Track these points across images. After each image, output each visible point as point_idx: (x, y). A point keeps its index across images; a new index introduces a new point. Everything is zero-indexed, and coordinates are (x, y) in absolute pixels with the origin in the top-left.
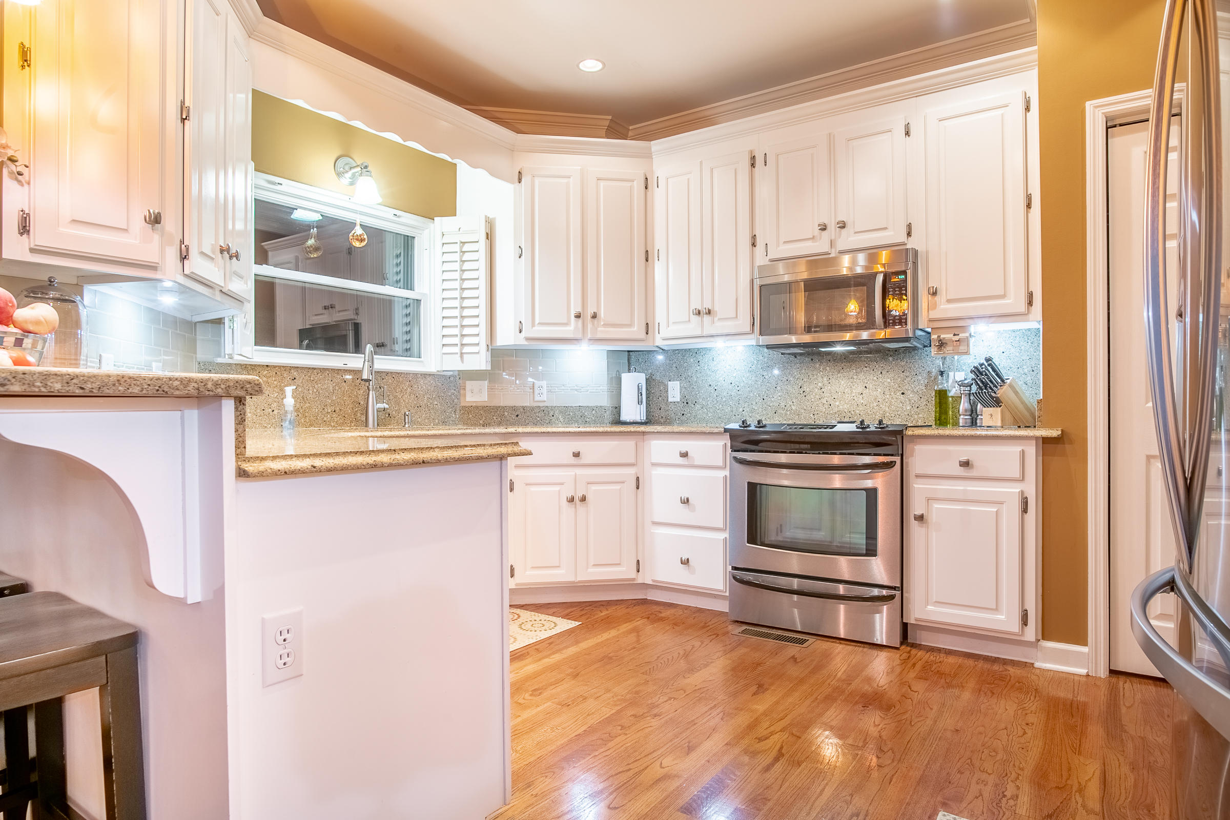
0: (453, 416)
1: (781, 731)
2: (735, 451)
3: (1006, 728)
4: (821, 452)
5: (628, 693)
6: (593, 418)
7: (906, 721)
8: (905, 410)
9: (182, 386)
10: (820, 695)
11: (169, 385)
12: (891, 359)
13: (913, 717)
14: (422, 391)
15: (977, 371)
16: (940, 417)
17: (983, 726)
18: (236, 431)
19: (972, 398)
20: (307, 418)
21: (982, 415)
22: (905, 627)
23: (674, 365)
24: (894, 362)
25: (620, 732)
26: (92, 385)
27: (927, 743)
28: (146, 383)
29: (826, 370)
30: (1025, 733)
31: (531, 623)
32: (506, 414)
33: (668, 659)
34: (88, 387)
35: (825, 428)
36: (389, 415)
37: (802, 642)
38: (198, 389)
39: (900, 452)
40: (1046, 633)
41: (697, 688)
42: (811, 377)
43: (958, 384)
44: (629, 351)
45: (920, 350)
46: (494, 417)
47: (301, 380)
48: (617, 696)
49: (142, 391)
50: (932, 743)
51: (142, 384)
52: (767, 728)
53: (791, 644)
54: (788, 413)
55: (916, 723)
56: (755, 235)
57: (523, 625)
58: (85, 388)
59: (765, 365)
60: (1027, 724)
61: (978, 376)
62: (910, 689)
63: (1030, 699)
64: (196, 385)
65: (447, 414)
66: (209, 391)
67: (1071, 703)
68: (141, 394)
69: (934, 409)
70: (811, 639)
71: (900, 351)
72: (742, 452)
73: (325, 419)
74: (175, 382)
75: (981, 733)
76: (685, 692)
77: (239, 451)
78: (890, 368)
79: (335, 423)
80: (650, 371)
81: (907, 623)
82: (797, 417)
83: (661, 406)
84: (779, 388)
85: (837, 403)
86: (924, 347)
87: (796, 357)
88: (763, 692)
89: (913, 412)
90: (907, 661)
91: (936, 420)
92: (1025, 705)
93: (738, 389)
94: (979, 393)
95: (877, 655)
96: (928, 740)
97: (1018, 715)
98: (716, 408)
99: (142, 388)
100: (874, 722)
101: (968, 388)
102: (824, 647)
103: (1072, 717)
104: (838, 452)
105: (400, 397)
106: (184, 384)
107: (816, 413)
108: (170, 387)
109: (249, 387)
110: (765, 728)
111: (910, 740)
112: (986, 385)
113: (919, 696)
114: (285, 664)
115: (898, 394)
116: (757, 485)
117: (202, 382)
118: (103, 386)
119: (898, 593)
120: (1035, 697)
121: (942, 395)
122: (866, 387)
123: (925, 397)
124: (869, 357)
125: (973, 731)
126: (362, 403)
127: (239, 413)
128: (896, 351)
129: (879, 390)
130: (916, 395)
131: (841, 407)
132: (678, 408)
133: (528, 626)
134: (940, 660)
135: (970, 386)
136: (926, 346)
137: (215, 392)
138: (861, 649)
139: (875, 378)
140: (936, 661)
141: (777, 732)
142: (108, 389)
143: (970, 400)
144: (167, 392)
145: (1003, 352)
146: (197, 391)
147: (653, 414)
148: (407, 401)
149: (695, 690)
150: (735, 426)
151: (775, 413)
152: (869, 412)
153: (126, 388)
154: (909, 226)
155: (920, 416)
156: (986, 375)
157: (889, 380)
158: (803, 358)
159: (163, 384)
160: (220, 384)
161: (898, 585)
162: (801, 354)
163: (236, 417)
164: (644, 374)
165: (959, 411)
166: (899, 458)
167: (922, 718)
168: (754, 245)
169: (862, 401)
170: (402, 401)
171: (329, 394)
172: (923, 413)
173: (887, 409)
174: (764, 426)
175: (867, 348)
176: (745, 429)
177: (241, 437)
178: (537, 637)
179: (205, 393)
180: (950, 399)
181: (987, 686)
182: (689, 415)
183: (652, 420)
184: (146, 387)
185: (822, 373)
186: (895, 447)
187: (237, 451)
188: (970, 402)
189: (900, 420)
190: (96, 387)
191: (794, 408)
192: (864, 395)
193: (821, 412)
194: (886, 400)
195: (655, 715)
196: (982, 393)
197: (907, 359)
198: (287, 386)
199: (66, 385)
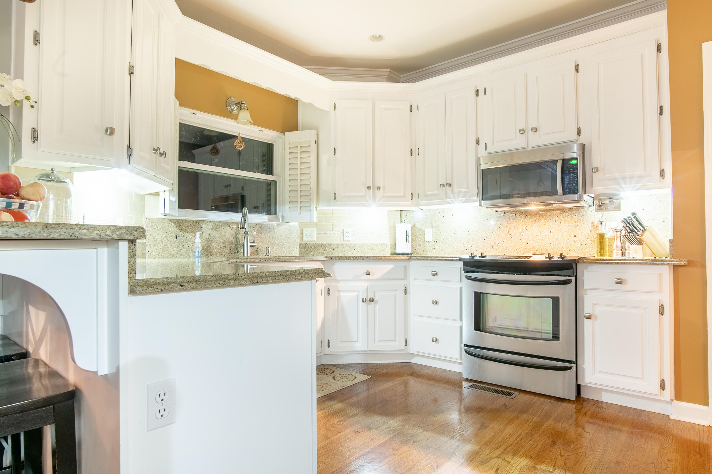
0: (296, 249)
1: (497, 457)
2: (467, 272)
3: (653, 463)
4: (522, 273)
5: (398, 426)
6: (379, 251)
7: (582, 453)
8: (576, 246)
9: (88, 233)
10: (523, 432)
11: (80, 233)
12: (567, 214)
13: (587, 451)
14: (277, 235)
15: (627, 222)
16: (600, 251)
17: (637, 460)
18: (129, 262)
19: (622, 238)
20: (209, 251)
21: (629, 250)
22: (578, 387)
23: (429, 219)
24: (569, 216)
25: (392, 453)
26: (24, 233)
27: (598, 471)
28: (63, 231)
29: (525, 221)
30: (667, 467)
31: (341, 376)
32: (327, 248)
33: (423, 403)
34: (21, 234)
35: (525, 258)
36: (257, 249)
37: (510, 394)
38: (100, 235)
39: (575, 274)
40: (679, 396)
41: (441, 424)
42: (514, 226)
43: (612, 230)
44: (401, 210)
45: (586, 209)
46: (320, 250)
47: (205, 228)
48: (390, 427)
49: (59, 236)
50: (601, 472)
51: (60, 232)
52: (487, 455)
53: (503, 395)
54: (500, 248)
55: (589, 455)
56: (479, 138)
57: (336, 377)
58: (19, 234)
59: (486, 218)
60: (668, 460)
61: (627, 225)
62: (584, 430)
63: (669, 442)
64: (98, 232)
65: (292, 248)
66: (107, 236)
67: (699, 446)
68: (59, 238)
69: (596, 246)
70: (516, 393)
71: (573, 209)
72: (471, 273)
73: (219, 251)
74: (84, 230)
75: (635, 466)
76: (434, 427)
77: (131, 276)
78: (566, 220)
79: (225, 253)
80: (414, 223)
81: (580, 385)
82: (506, 250)
83: (420, 243)
84: (494, 233)
85: (532, 242)
86: (589, 206)
87: (505, 213)
88: (485, 429)
89: (582, 248)
90: (580, 410)
91: (597, 253)
92: (665, 446)
93: (468, 233)
94: (627, 235)
95: (560, 405)
96: (598, 469)
97: (661, 453)
98: (455, 245)
99: (60, 234)
100: (560, 453)
101: (620, 233)
102: (524, 398)
103: (701, 456)
104: (533, 273)
105: (264, 238)
106: (90, 232)
107: (518, 248)
108: (80, 234)
109: (136, 233)
110: (486, 454)
111: (586, 468)
112: (632, 231)
113: (591, 436)
114: (162, 416)
115: (572, 236)
116: (481, 294)
117: (103, 230)
118: (32, 233)
119: (574, 366)
120: (672, 440)
121: (602, 237)
122: (550, 232)
123: (590, 238)
124: (553, 213)
125: (630, 464)
126: (241, 242)
127: (131, 251)
128: (570, 209)
129: (559, 234)
130: (584, 237)
131: (534, 244)
132: (431, 245)
133: (339, 378)
134: (603, 411)
135: (621, 231)
136: (591, 206)
137: (112, 237)
138: (549, 401)
139: (557, 226)
140: (601, 411)
141: (495, 458)
142: (36, 235)
143: (621, 240)
144: (77, 237)
145: (643, 209)
146: (99, 236)
147: (415, 248)
148: (268, 241)
149: (441, 425)
150: (467, 256)
151: (492, 248)
152: (553, 248)
153: (48, 235)
154: (579, 129)
155: (587, 250)
156: (632, 224)
157: (566, 228)
158: (509, 214)
159: (75, 232)
160: (115, 232)
161: (574, 360)
162: (508, 212)
163: (129, 253)
164: (410, 225)
165: (613, 248)
166: (574, 278)
167: (593, 452)
168: (478, 144)
169: (548, 241)
170: (265, 241)
171: (222, 236)
172: (589, 249)
173: (565, 246)
174: (484, 257)
175: (551, 207)
176: (473, 258)
177: (132, 266)
178: (344, 386)
179: (105, 237)
180: (607, 240)
181: (638, 430)
182: (438, 249)
183: (415, 252)
184: (63, 233)
185: (522, 223)
186: (570, 271)
187: (130, 276)
188: (621, 242)
189: (573, 253)
190: (27, 234)
191: (504, 245)
192: (549, 237)
193: (522, 247)
194: (564, 241)
195: (415, 442)
196: (629, 235)
197: (578, 214)
198: (196, 232)
199: (5, 232)
